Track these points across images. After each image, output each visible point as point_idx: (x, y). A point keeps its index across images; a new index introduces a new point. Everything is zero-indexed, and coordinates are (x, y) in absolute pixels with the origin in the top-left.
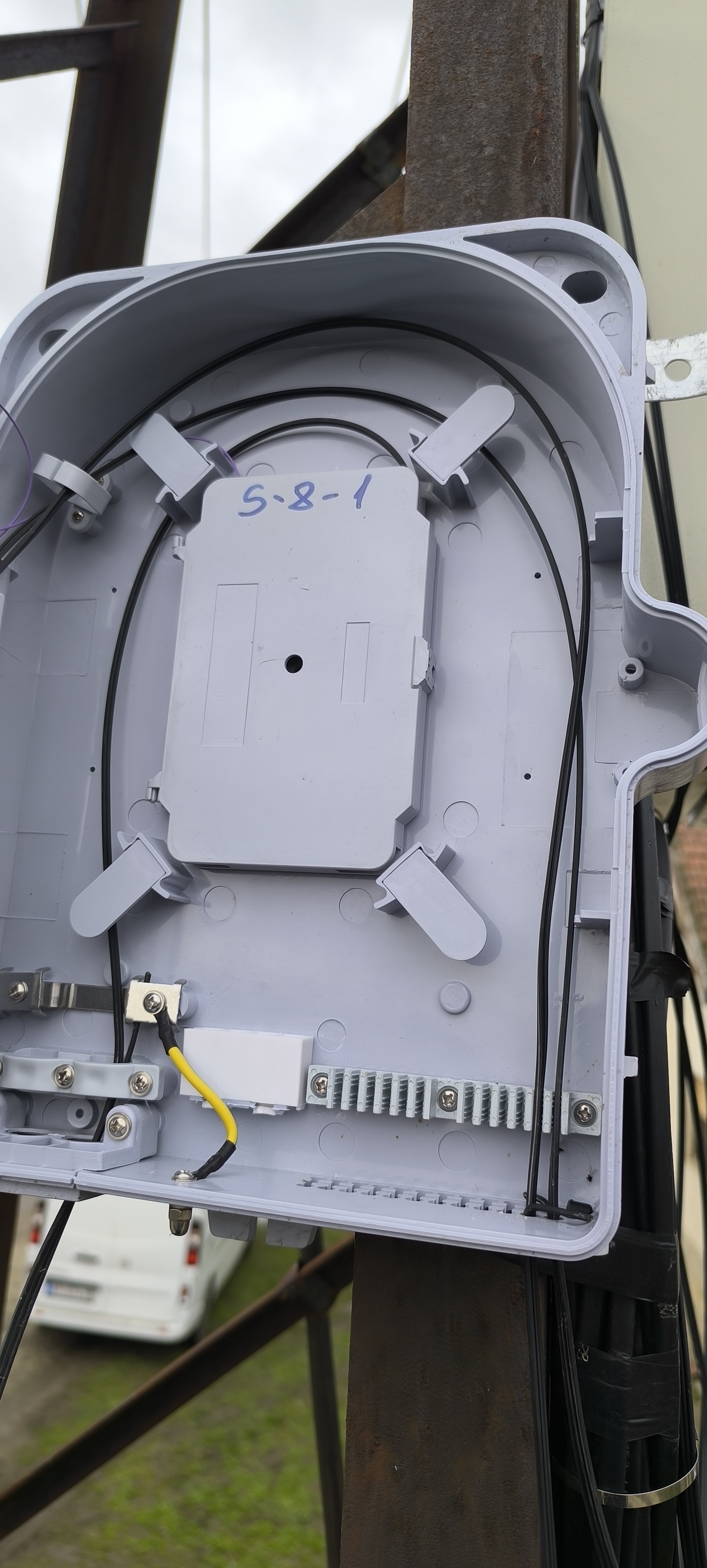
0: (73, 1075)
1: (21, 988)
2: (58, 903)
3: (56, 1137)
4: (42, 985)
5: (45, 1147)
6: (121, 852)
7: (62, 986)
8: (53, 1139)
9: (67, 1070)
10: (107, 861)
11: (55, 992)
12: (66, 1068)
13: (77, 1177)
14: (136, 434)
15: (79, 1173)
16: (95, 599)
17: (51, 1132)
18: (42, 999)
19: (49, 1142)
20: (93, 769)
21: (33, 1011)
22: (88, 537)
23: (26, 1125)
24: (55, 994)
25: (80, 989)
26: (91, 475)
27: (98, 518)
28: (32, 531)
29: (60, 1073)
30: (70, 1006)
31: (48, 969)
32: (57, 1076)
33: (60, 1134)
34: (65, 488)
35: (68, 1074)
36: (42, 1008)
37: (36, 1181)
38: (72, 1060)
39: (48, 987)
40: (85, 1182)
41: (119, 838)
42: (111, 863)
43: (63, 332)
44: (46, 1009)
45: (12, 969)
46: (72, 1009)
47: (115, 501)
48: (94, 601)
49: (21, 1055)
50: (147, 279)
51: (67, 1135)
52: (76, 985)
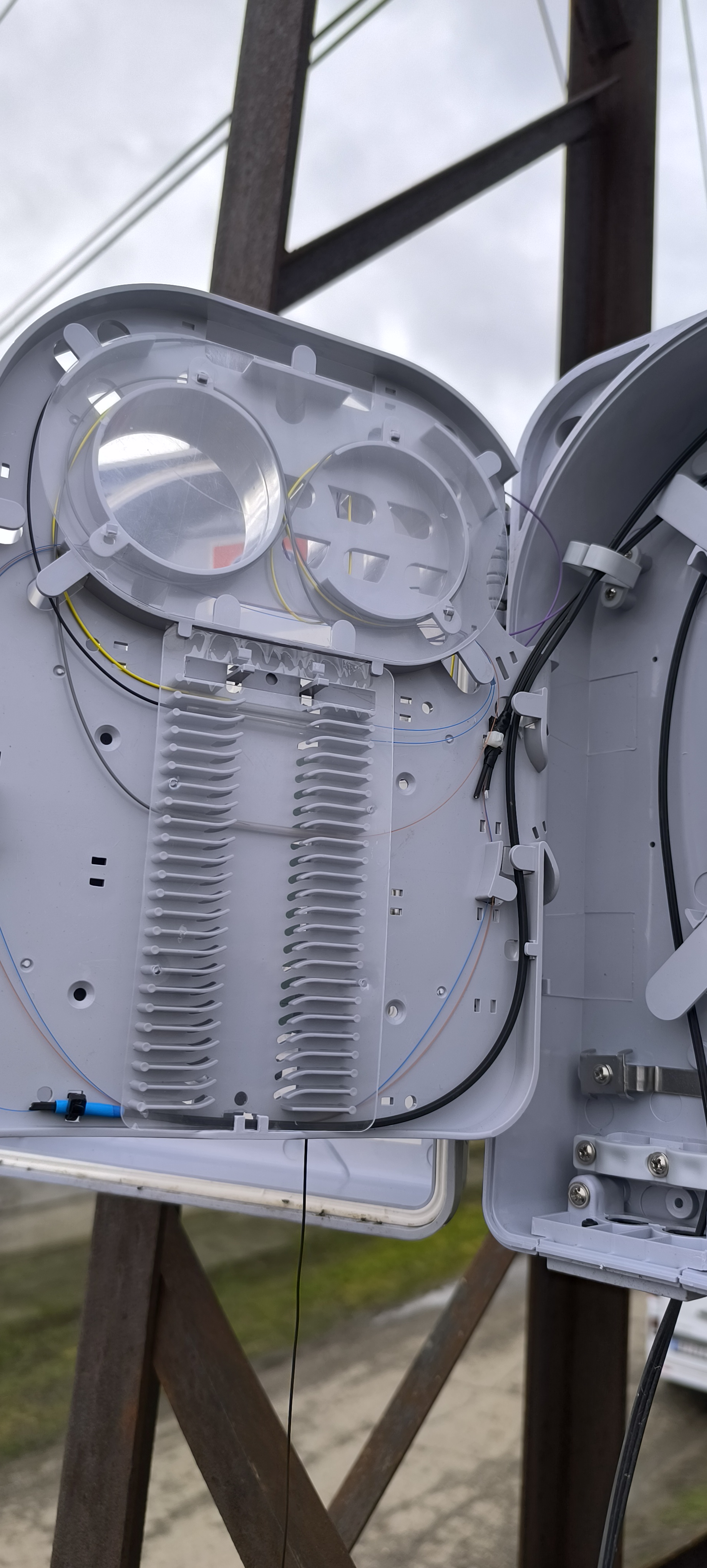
0: (667, 1163)
1: (606, 1072)
2: (633, 983)
3: (657, 1228)
4: (626, 1068)
5: (645, 1240)
6: (691, 930)
7: (647, 1069)
8: (654, 1230)
9: (660, 1158)
10: (678, 940)
11: (640, 1076)
12: (659, 1157)
13: (682, 1276)
14: (659, 500)
15: (683, 1271)
16: (637, 672)
17: (651, 1221)
18: (628, 1083)
19: (650, 1235)
20: (653, 844)
21: (620, 1095)
22: (623, 611)
23: (626, 1211)
24: (640, 1077)
25: (665, 1071)
26: (618, 552)
27: (631, 591)
28: (567, 620)
29: (654, 1161)
30: (657, 1089)
31: (631, 1051)
32: (651, 1165)
33: (660, 1225)
34: (595, 570)
35: (663, 1163)
36: (629, 1092)
37: (640, 1276)
38: (665, 1148)
39: (633, 1069)
40: (691, 1283)
41: (688, 915)
42: (682, 942)
43: (578, 419)
44: (633, 1092)
45: (594, 1051)
46: (660, 1093)
47: (646, 569)
48: (635, 674)
49: (613, 1140)
50: (653, 345)
51: (668, 1226)
52: (660, 1068)
